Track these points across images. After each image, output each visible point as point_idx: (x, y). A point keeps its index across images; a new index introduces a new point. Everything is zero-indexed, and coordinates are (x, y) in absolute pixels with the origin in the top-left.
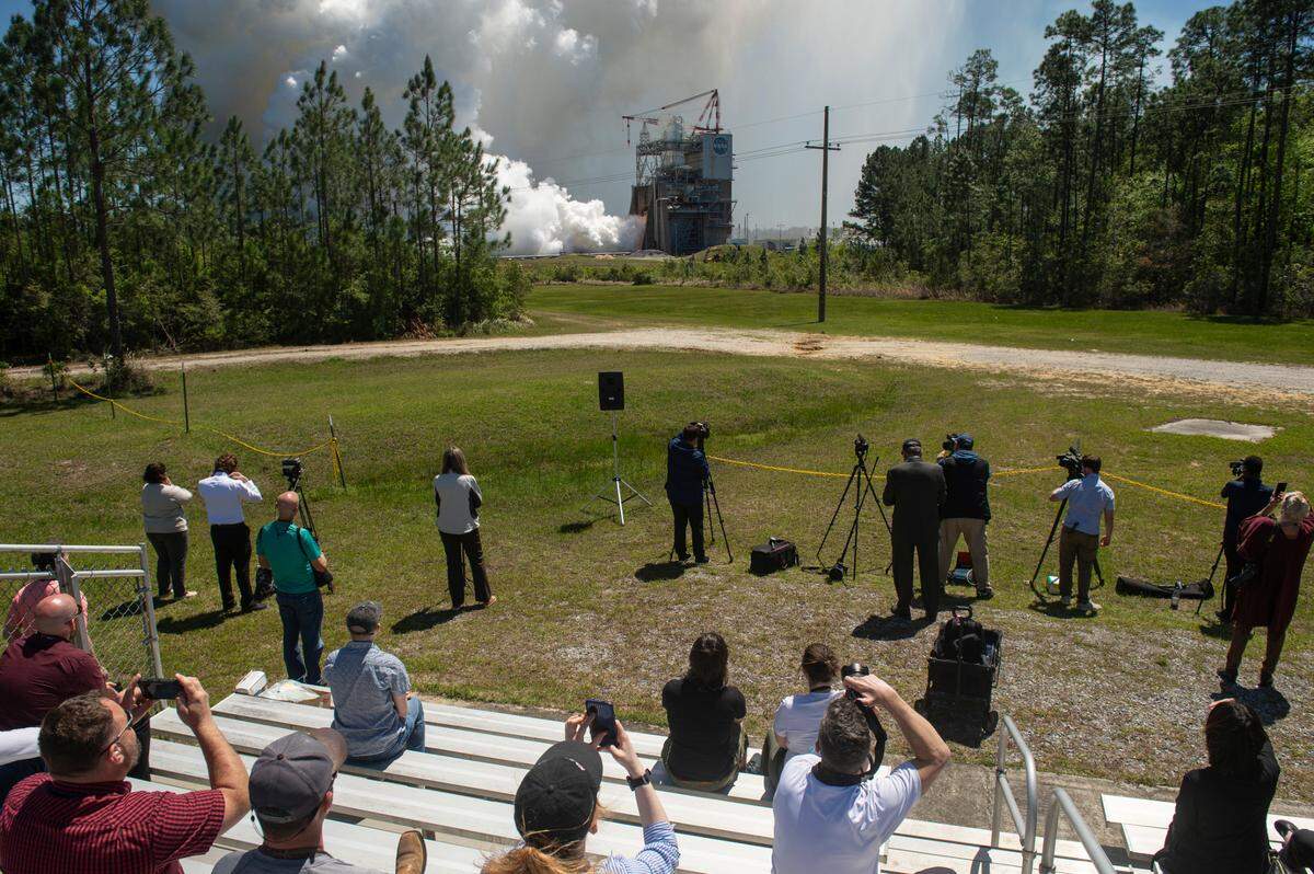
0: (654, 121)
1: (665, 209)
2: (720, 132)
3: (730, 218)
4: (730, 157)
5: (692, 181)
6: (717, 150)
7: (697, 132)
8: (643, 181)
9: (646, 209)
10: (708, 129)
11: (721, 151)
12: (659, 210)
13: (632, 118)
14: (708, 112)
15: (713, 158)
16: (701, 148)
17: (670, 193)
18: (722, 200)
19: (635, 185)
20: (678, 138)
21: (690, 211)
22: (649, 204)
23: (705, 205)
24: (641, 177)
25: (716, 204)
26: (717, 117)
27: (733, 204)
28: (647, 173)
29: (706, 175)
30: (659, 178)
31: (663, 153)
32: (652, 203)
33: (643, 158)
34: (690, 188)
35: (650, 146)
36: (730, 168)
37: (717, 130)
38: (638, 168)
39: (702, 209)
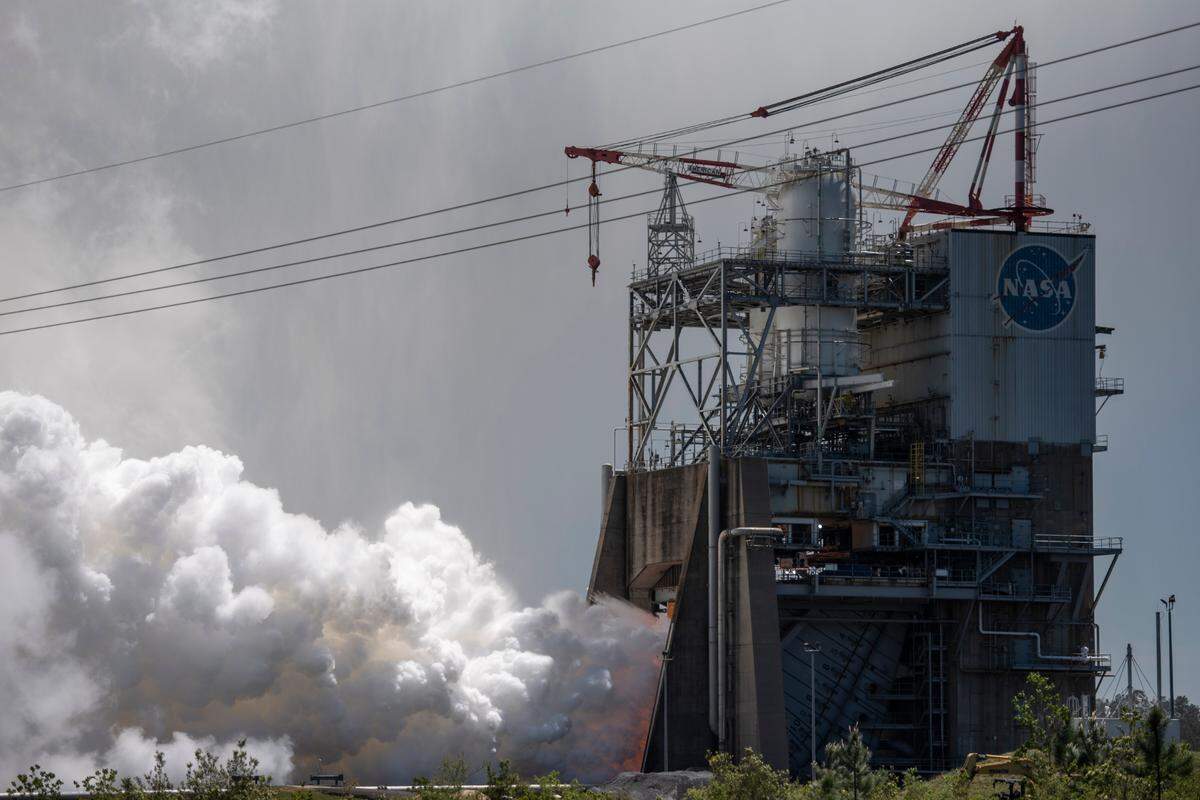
0: (715, 173)
1: (761, 581)
2: (1037, 224)
3: (1084, 631)
4: (1084, 339)
5: (893, 451)
6: (1018, 308)
7: (923, 220)
8: (660, 446)
9: (669, 576)
10: (975, 207)
11: (1038, 314)
12: (732, 583)
13: (612, 156)
14: (980, 128)
15: (1000, 342)
16: (942, 297)
17: (790, 502)
18: (1045, 542)
19: (621, 466)
20: (832, 249)
21: (883, 590)
22: (682, 554)
23: (961, 563)
24: (647, 428)
25: (1020, 558)
26: (1023, 151)
27: (1100, 564)
28: (678, 410)
29: (965, 421)
30: (731, 436)
31: (758, 317)
32: (700, 545)
33: (662, 340)
34: (888, 482)
35: (694, 282)
36: (1084, 393)
37: (1021, 211)
38: (635, 385)
39: (943, 585)
